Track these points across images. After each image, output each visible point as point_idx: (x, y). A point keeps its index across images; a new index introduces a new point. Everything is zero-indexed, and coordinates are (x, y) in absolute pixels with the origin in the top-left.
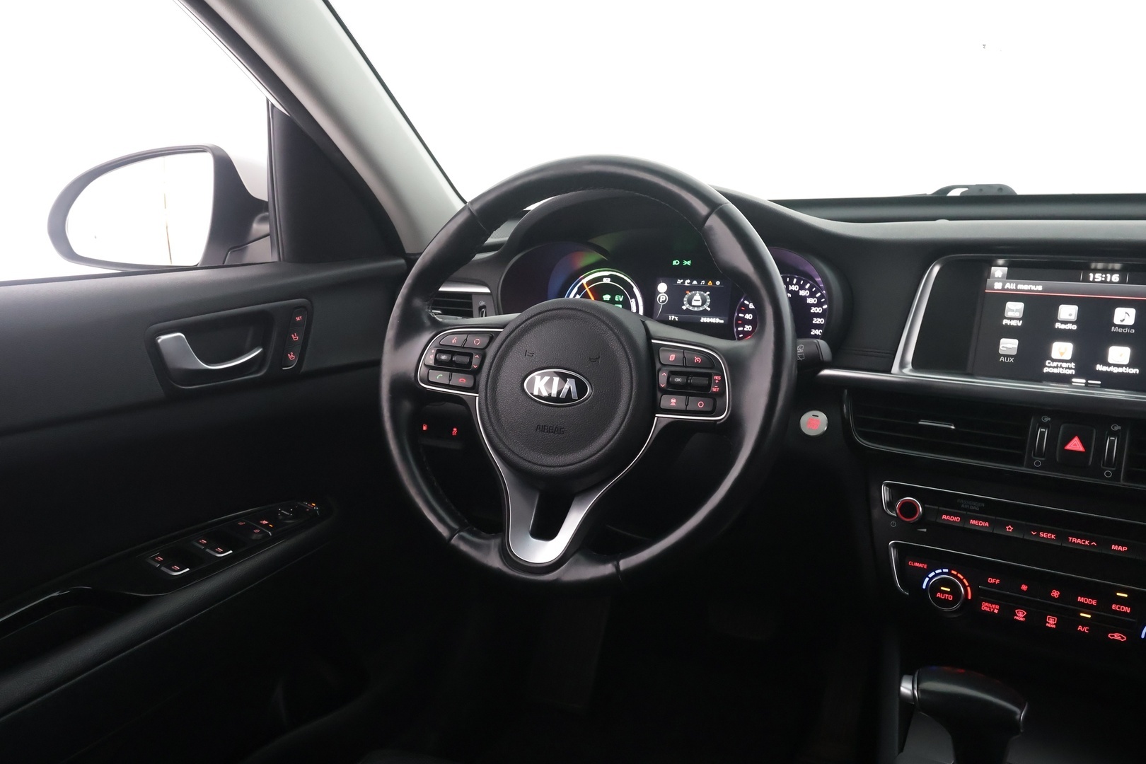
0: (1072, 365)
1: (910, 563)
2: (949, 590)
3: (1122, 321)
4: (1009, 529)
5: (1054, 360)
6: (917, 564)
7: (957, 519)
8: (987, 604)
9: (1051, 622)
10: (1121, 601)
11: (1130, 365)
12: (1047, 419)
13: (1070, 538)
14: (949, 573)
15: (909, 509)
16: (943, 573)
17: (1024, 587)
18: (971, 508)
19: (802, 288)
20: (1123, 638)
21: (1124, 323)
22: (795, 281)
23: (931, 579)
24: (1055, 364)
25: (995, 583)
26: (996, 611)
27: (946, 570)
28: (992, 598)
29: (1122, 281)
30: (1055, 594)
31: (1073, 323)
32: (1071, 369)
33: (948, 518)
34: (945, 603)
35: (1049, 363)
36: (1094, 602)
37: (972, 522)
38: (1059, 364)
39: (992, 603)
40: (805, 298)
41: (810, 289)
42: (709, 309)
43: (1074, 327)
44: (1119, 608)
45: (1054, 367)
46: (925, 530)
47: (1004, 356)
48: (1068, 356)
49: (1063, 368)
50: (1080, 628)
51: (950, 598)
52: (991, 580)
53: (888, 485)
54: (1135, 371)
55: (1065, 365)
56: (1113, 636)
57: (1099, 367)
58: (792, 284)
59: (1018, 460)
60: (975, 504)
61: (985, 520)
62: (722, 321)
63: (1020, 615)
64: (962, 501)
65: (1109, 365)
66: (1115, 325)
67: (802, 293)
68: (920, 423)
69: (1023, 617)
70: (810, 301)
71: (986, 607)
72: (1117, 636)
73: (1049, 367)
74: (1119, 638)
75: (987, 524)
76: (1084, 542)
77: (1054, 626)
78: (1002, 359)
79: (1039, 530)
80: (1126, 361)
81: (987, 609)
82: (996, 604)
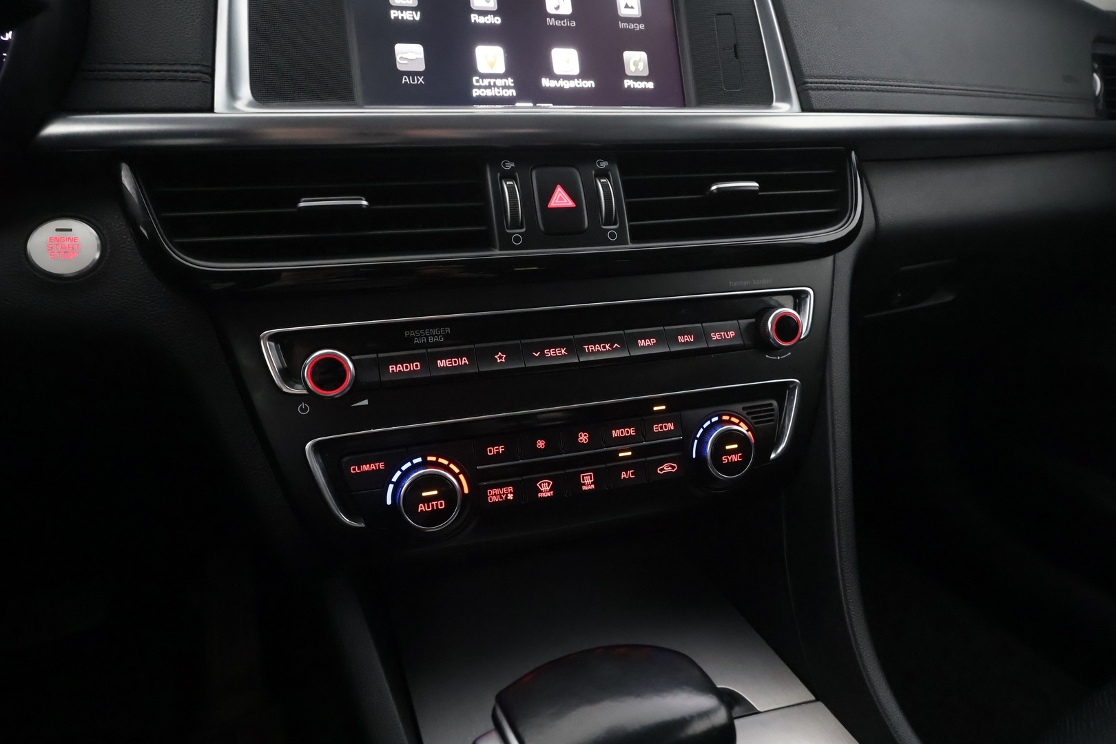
0: (510, 82)
1: (354, 470)
2: (435, 492)
3: (557, 8)
4: (501, 357)
5: (484, 76)
6: (366, 468)
7: (415, 366)
8: (493, 491)
9: (588, 482)
10: (661, 418)
11: (582, 75)
12: (510, 165)
13: (586, 347)
14: (425, 464)
15: (329, 372)
16: (414, 468)
17: (541, 444)
18: (431, 340)
20: (673, 468)
21: (560, 12)
23: (398, 485)
24: (486, 82)
25: (498, 452)
26: (510, 497)
27: (417, 460)
28: (498, 477)
30: (583, 438)
31: (494, 13)
32: (509, 87)
33: (400, 368)
34: (436, 517)
35: (478, 81)
36: (632, 431)
37: (441, 363)
38: (492, 81)
39: (501, 486)
43: (497, 20)
44: (661, 428)
45: (486, 87)
46: (365, 402)
47: (409, 74)
48: (500, 68)
49: (498, 87)
50: (624, 475)
51: (441, 504)
52: (493, 451)
53: (272, 338)
54: (590, 84)
55: (500, 82)
56: (663, 469)
57: (546, 82)
59: (485, 242)
60: (433, 332)
61: (459, 355)
63: (545, 489)
64: (412, 333)
65: (557, 78)
66: (551, 16)
68: (302, 204)
69: (550, 491)
71: (494, 496)
72: (667, 468)
73: (479, 87)
74: (670, 469)
75: (465, 361)
76: (604, 347)
77: (593, 486)
78: (405, 79)
79: (541, 348)
80: (576, 70)
81: (497, 499)
82: (507, 485)
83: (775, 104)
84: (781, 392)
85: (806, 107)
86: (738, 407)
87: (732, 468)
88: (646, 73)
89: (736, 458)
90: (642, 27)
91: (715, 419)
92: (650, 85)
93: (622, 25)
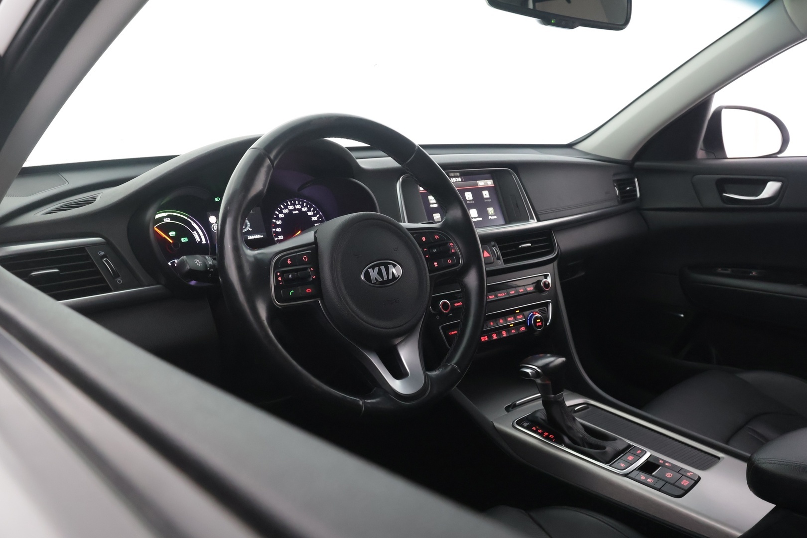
1: (450, 334)
6: (453, 333)
7: (460, 304)
9: (504, 334)
10: (519, 314)
11: (479, 217)
13: (498, 295)
17: (492, 324)
19: (302, 206)
21: (470, 199)
22: (297, 202)
26: (487, 339)
28: (483, 334)
29: (462, 181)
30: (501, 321)
33: (457, 304)
36: (512, 319)
40: (306, 212)
41: (307, 206)
42: (251, 229)
44: (519, 317)
46: (452, 314)
50: (512, 331)
54: (481, 219)
56: (521, 329)
58: (296, 205)
62: (262, 236)
63: (494, 336)
66: (468, 201)
67: (304, 209)
69: (496, 337)
70: (310, 213)
74: (523, 329)
76: (502, 294)
77: (506, 335)
80: (477, 216)
81: (484, 340)
82: (485, 336)
83: (530, 220)
84: (546, 304)
85: (539, 220)
86: (537, 310)
87: (539, 327)
88: (494, 214)
89: (540, 324)
90: (490, 200)
91: (532, 314)
92: (495, 217)
93: (485, 201)
